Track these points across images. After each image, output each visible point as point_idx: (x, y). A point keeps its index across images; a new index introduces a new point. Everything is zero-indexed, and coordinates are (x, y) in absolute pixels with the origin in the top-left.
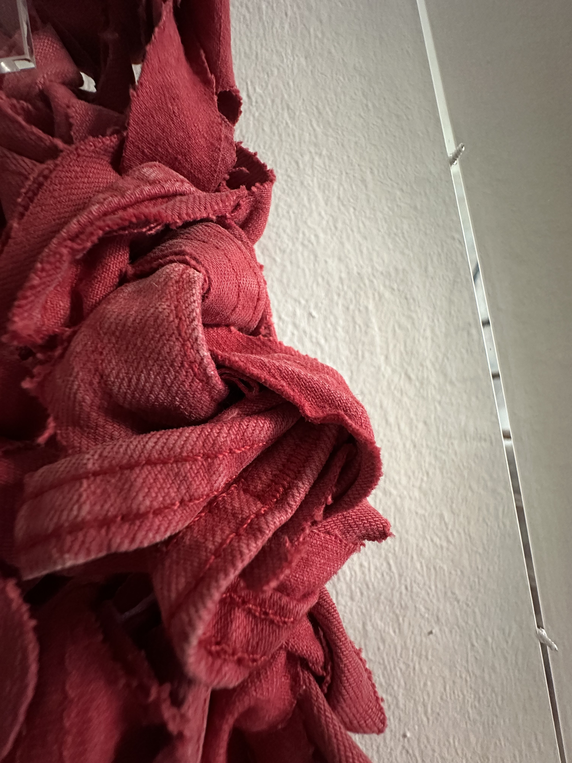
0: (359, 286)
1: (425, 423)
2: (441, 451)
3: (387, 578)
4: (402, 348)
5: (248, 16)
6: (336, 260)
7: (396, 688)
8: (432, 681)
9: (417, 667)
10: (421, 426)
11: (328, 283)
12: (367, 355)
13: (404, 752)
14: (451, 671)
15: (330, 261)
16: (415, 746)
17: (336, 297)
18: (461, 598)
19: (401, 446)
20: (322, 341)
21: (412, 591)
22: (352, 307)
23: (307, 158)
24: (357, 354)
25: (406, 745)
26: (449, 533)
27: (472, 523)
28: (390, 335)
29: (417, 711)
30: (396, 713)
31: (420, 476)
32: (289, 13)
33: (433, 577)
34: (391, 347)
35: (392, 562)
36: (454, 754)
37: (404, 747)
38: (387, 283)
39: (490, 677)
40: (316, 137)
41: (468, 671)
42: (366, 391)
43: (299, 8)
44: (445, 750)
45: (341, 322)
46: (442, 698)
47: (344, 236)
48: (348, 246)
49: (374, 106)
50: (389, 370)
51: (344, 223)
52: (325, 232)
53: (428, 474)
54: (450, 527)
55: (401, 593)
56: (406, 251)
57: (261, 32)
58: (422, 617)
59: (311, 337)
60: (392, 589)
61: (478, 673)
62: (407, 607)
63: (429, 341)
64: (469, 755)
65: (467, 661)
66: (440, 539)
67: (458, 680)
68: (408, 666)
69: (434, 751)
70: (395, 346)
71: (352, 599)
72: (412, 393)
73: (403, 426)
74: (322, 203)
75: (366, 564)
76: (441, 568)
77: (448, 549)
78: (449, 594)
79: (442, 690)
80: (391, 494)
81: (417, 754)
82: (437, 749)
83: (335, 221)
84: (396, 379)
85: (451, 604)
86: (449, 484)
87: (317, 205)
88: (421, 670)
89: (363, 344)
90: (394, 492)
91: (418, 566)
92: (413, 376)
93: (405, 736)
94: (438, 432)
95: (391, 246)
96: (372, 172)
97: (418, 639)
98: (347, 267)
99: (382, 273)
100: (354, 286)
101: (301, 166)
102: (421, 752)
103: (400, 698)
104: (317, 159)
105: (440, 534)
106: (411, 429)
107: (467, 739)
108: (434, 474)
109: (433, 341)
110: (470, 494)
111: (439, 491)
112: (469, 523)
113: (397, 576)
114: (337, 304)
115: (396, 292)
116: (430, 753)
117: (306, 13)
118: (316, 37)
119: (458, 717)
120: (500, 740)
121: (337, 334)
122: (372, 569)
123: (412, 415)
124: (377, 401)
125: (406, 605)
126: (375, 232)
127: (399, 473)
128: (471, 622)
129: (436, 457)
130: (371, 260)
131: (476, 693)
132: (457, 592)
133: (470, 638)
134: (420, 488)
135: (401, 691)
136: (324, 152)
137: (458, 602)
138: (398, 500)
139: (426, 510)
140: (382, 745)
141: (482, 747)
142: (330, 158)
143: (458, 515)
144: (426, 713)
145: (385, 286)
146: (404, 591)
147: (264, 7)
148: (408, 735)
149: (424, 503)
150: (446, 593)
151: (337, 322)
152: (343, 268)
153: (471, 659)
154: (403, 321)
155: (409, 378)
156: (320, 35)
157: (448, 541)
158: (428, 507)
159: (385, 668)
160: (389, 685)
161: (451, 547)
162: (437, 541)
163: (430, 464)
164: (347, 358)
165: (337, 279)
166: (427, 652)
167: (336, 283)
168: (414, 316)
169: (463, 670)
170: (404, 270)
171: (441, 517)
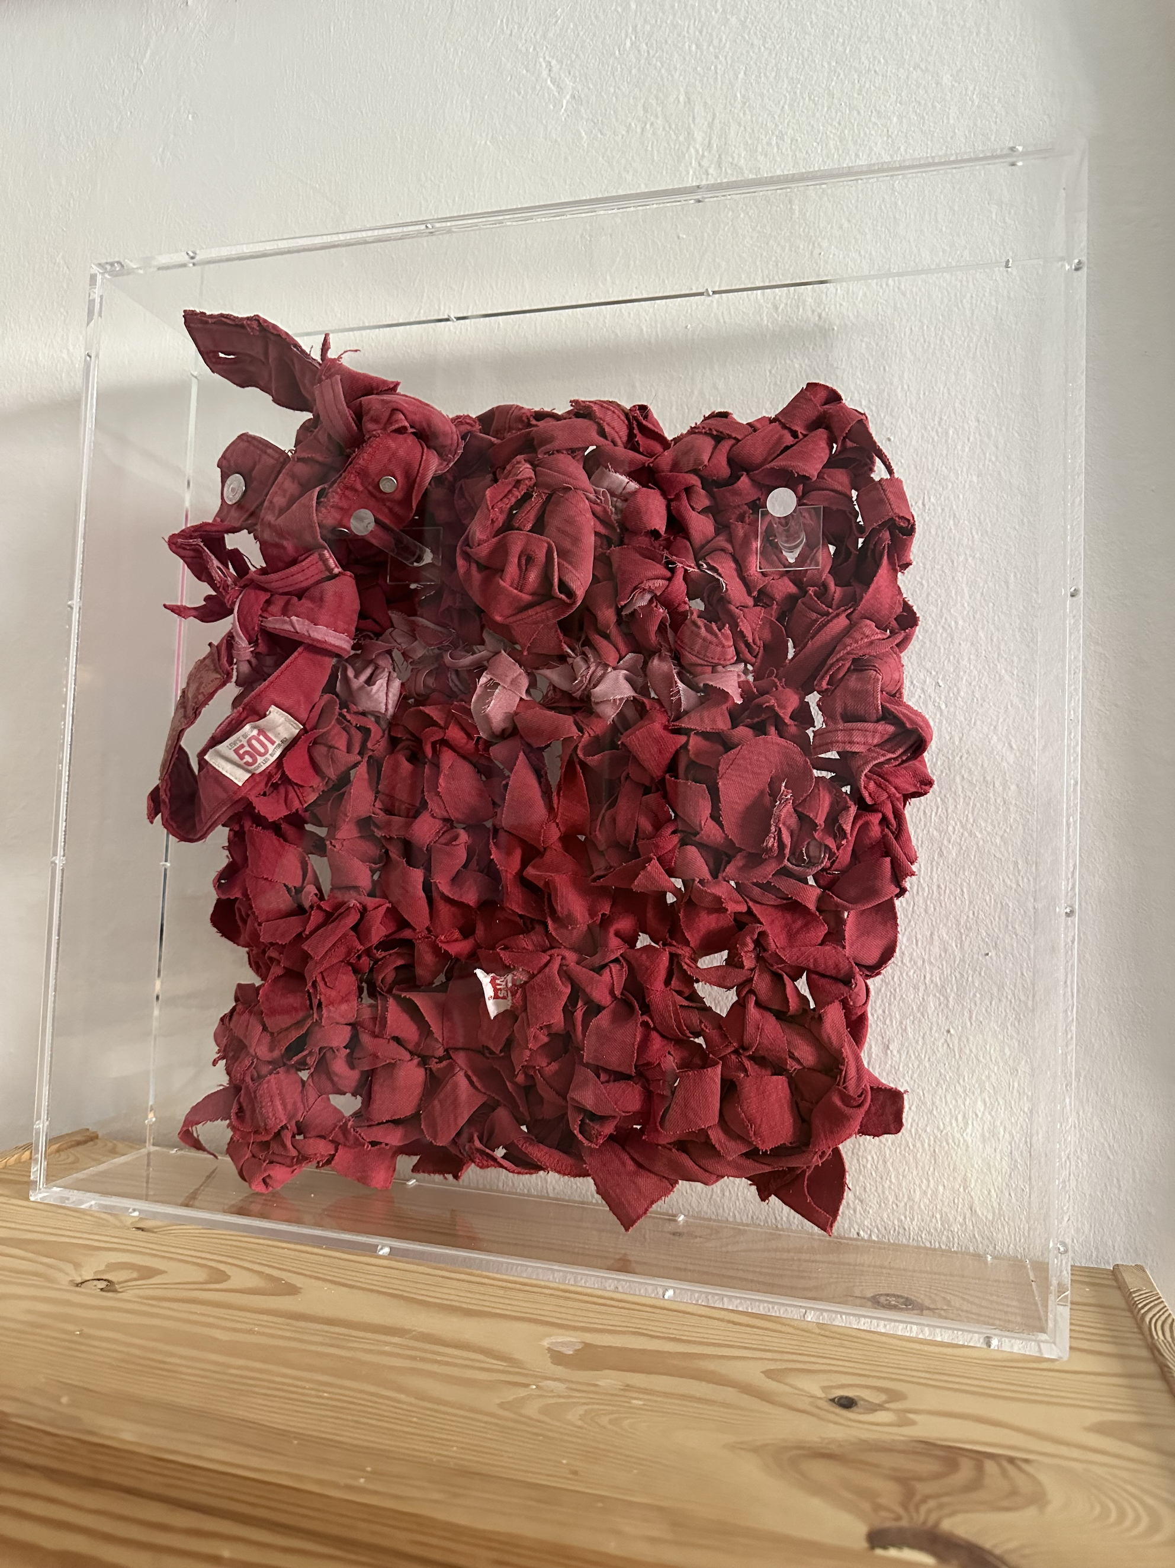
0: (984, 667)
3: (959, 902)
4: (1011, 723)
5: (936, 438)
6: (969, 644)
7: (949, 990)
8: (981, 995)
9: (970, 979)
10: (1013, 787)
11: (958, 661)
12: (979, 723)
13: (945, 1046)
14: (998, 989)
15: (963, 645)
16: (956, 1042)
17: (962, 673)
18: (1021, 934)
19: (992, 801)
20: (943, 707)
21: (978, 917)
22: (974, 683)
23: (962, 558)
24: (970, 721)
25: (949, 1040)
26: (1020, 878)
28: (1002, 711)
29: (963, 1014)
30: (945, 1012)
31: (1005, 827)
32: (971, 439)
33: (998, 910)
34: (1001, 720)
37: (946, 1041)
38: (1009, 668)
40: (973, 542)
42: (971, 751)
43: (980, 435)
44: (981, 1054)
45: (962, 693)
46: (986, 1011)
47: (980, 626)
48: (981, 634)
49: (1029, 521)
50: (995, 738)
51: (982, 614)
52: (964, 621)
53: (1011, 827)
54: (1022, 874)
55: (968, 917)
56: (1031, 645)
57: (945, 452)
58: (983, 940)
59: (935, 701)
60: (961, 912)
61: (1023, 998)
62: (971, 928)
64: (1001, 1064)
65: (1015, 986)
66: (1011, 881)
68: (962, 976)
69: (971, 1051)
70: (1004, 720)
71: (926, 912)
72: (1011, 760)
73: (997, 784)
74: (967, 596)
75: (943, 887)
76: (1007, 904)
77: (1016, 891)
78: (1010, 927)
79: (988, 1004)
80: (976, 836)
81: (956, 1049)
82: (974, 1050)
83: (975, 612)
84: (999, 747)
85: (1010, 936)
86: (1029, 839)
87: (962, 598)
88: (973, 982)
89: (977, 714)
90: (979, 836)
91: (988, 898)
92: (1014, 746)
93: (948, 1031)
94: (1028, 795)
95: (1019, 639)
96: (1015, 576)
97: (975, 956)
98: (977, 650)
100: (980, 667)
101: (955, 564)
102: (961, 1050)
103: (951, 1000)
104: (970, 560)
105: (1012, 877)
106: (1004, 789)
107: (1002, 1051)
108: (1017, 828)
111: (1019, 843)
113: (967, 902)
114: (962, 679)
115: (1015, 677)
116: (968, 1052)
117: (986, 439)
118: (990, 460)
119: (998, 1030)
121: (957, 703)
122: (948, 891)
124: (979, 761)
125: (971, 926)
126: (1007, 625)
127: (986, 821)
128: (1025, 955)
129: (1021, 815)
130: (999, 648)
131: (1018, 1014)
132: (1018, 927)
133: (1021, 967)
134: (1002, 837)
135: (953, 995)
136: (978, 555)
137: (1017, 935)
138: (981, 842)
139: (1003, 855)
140: (928, 1033)
141: (1014, 1061)
142: (982, 560)
144: (970, 1018)
145: (1006, 670)
146: (971, 916)
147: (951, 433)
148: (952, 1031)
149: (1003, 849)
150: (1007, 926)
151: (958, 693)
152: (973, 651)
153: (1019, 986)
154: (1016, 701)
155: (1011, 747)
156: (994, 459)
157: (1018, 885)
158: (1006, 854)
159: (943, 973)
160: (943, 987)
161: (1019, 889)
162: (1008, 882)
163: (1015, 819)
164: (961, 722)
165: (966, 659)
166: (981, 969)
167: (965, 662)
168: (1027, 698)
169: (1010, 992)
170: (1026, 660)
171: (1016, 864)
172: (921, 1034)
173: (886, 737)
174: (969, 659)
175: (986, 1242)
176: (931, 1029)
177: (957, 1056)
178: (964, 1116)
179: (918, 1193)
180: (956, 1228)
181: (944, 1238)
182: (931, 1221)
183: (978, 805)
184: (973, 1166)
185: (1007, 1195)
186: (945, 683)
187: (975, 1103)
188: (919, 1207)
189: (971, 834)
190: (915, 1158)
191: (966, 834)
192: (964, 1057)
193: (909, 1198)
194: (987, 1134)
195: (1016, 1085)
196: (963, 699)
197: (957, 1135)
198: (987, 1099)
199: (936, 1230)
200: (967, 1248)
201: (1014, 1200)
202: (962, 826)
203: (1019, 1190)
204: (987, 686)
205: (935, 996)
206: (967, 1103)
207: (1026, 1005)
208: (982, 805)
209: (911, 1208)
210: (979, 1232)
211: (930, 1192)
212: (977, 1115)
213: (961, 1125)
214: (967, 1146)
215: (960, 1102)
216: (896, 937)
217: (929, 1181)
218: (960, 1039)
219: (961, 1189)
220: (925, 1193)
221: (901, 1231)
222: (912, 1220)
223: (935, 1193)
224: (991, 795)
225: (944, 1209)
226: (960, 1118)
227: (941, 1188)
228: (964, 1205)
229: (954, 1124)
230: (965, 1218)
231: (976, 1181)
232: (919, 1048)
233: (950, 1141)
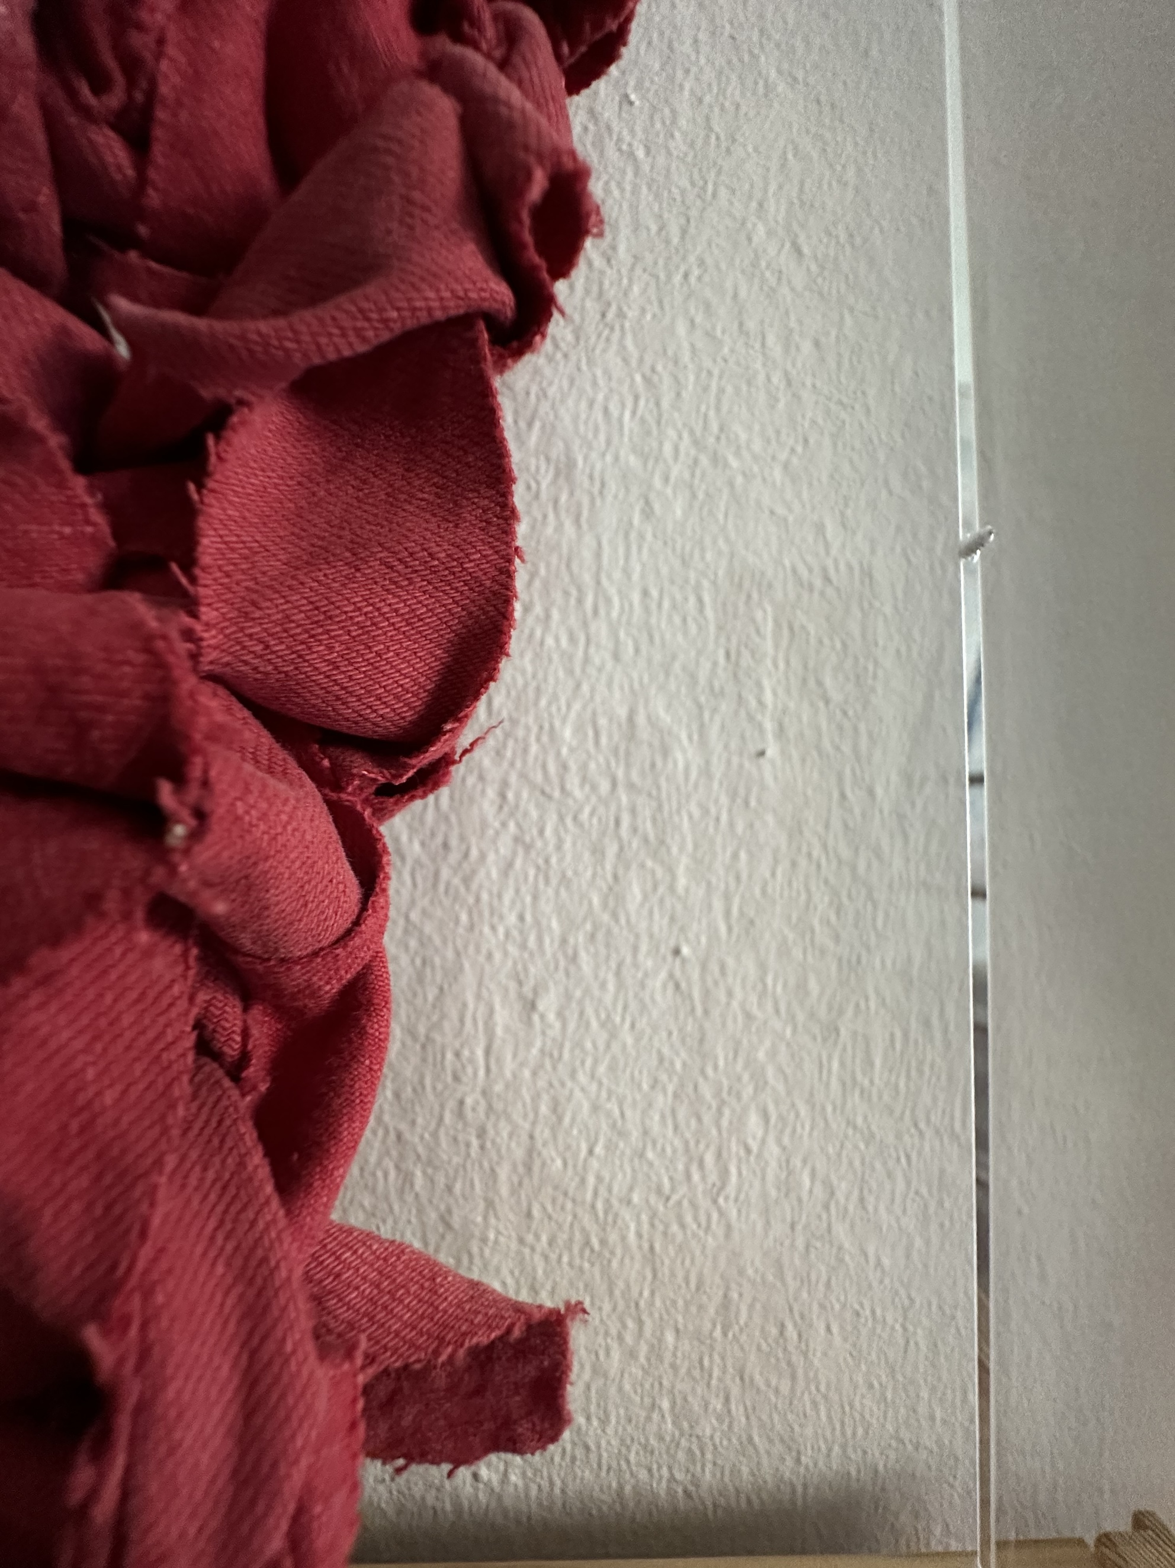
0: (729, 62)
1: (817, 344)
2: (840, 403)
3: (693, 629)
4: (794, 194)
6: (693, 5)
7: (675, 850)
8: (751, 855)
9: (724, 818)
10: (807, 346)
11: (670, 47)
12: (723, 192)
13: (671, 986)
14: (790, 837)
16: (696, 975)
17: (680, 74)
18: (836, 696)
19: (761, 378)
20: (640, 153)
21: (737, 664)
22: (708, 99)
24: (704, 189)
25: (678, 973)
26: (830, 562)
27: (880, 553)
28: (774, 165)
29: (710, 907)
30: (668, 904)
31: (791, 442)
33: (785, 642)
34: (773, 188)
35: (707, 598)
36: (769, 1006)
37: (671, 976)
38: (785, 66)
39: (869, 866)
41: (825, 846)
42: (709, 261)
44: (754, 999)
45: (683, 122)
46: (764, 892)
50: (761, 229)
53: (806, 441)
54: (834, 552)
55: (715, 664)
56: (833, 13)
58: (751, 719)
59: (619, 140)
60: (699, 653)
61: (846, 853)
62: (722, 692)
63: (850, 194)
64: (801, 1017)
65: (827, 826)
66: (810, 570)
67: (803, 862)
68: (706, 812)
69: (731, 995)
70: (780, 187)
71: (616, 657)
72: (799, 281)
73: (771, 340)
75: (655, 593)
76: (803, 627)
77: (822, 594)
78: (812, 683)
79: (768, 875)
80: (726, 465)
81: (696, 994)
82: (738, 992)
84: (772, 251)
85: (812, 704)
86: (846, 469)
88: (731, 825)
89: (719, 173)
90: (734, 463)
91: (758, 616)
92: (806, 250)
93: (677, 952)
94: (839, 364)
97: (735, 760)
98: (712, 20)
99: (778, 45)
100: (720, 61)
102: (706, 993)
103: (681, 871)
105: (809, 558)
106: (787, 349)
107: (802, 987)
108: (819, 444)
109: (857, 190)
110: (884, 494)
111: (825, 479)
112: (873, 552)
113: (712, 628)
114: (681, 87)
115: (800, 87)
116: (723, 998)
119: (791, 936)
120: (867, 999)
121: (672, 144)
122: (666, 604)
123: (793, 324)
124: (729, 285)
125: (722, 689)
127: (749, 428)
128: (846, 748)
129: (828, 412)
130: (761, 17)
131: (835, 893)
132: (828, 682)
133: (840, 779)
134: (786, 466)
135: (684, 860)
137: (827, 702)
138: (739, 480)
139: (790, 510)
140: (629, 960)
141: (830, 1009)
143: (854, 533)
144: (728, 913)
145: (780, 72)
146: (722, 660)
148: (685, 950)
149: (789, 495)
150: (804, 681)
151: (674, 121)
152: (704, 22)
153: (836, 824)
154: (806, 143)
155: (798, 250)
157: (827, 579)
158: (797, 506)
159: (660, 807)
160: (662, 842)
161: (830, 592)
162: (804, 573)
163: (813, 422)
164: (683, 192)
165: (689, 42)
166: (748, 791)
167: (687, 47)
168: (828, 135)
169: (815, 842)
170: (822, 48)
171: (820, 529)
172: (613, 965)
174: (696, 41)
175: (778, 1448)
176: (635, 949)
177: (699, 1011)
178: (719, 1155)
179: (616, 1355)
180: (705, 1427)
181: (681, 1456)
182: (649, 1418)
183: (729, 389)
184: (741, 1272)
185: (822, 1331)
186: (643, 98)
187: (741, 1120)
188: (620, 1389)
189: (716, 459)
190: (605, 1271)
191: (704, 461)
192: (716, 1013)
193: (595, 1371)
194: (773, 1193)
195: (835, 1065)
196: (685, 134)
197: (704, 1203)
198: (771, 1108)
199: (661, 1439)
200: (735, 1471)
201: (837, 1340)
202: (696, 442)
203: (848, 1315)
204: (738, 107)
205: (642, 866)
206: (725, 1122)
207: (854, 869)
208: (737, 390)
209: (603, 1394)
210: (762, 1425)
211: (643, 1349)
212: (748, 1150)
213: (713, 1177)
214: (729, 1228)
215: (707, 1118)
217: (640, 1323)
218: (704, 967)
219: (718, 1333)
220: (632, 1354)
221: (579, 1453)
222: (604, 1422)
223: (656, 1350)
224: (758, 365)
225: (679, 1386)
226: (709, 1159)
227: (670, 1337)
228: (724, 1370)
229: (696, 1177)
230: (727, 1400)
231: (751, 1307)
232: (608, 999)
233: (689, 1219)
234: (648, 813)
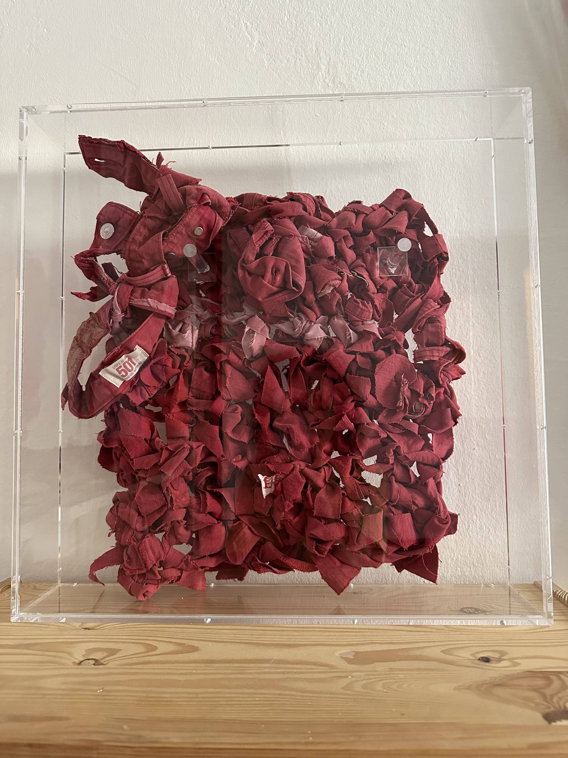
1: (483, 373)
2: (488, 384)
3: (461, 426)
4: (479, 345)
5: (440, 216)
6: (459, 309)
7: (458, 466)
8: (472, 467)
9: (468, 460)
10: (482, 373)
11: (455, 317)
13: (458, 492)
14: (480, 464)
15: (457, 310)
16: (463, 489)
17: (457, 323)
18: (488, 438)
21: (469, 433)
22: (462, 327)
23: (454, 271)
25: (460, 489)
26: (486, 414)
27: (496, 412)
29: (465, 477)
30: (458, 476)
31: (479, 391)
32: (456, 217)
33: (478, 429)
34: (475, 343)
35: (463, 420)
36: (477, 496)
37: (458, 489)
38: (477, 320)
39: (495, 470)
40: (459, 263)
41: (487, 466)
43: (460, 215)
44: (474, 494)
45: (457, 332)
46: (475, 474)
47: (463, 301)
48: (464, 305)
49: (482, 254)
51: (464, 296)
52: (457, 299)
53: (482, 391)
54: (487, 412)
55: (465, 432)
56: (486, 310)
57: (444, 223)
58: (472, 443)
60: (462, 430)
61: (490, 467)
63: (490, 344)
64: (483, 498)
65: (487, 462)
66: (483, 415)
67: (483, 469)
68: (464, 459)
69: (470, 493)
70: (476, 344)
72: (480, 361)
73: (475, 372)
74: (457, 288)
76: (482, 426)
77: (485, 420)
78: (483, 436)
79: (476, 471)
80: (467, 396)
81: (463, 493)
82: (471, 492)
83: (461, 295)
85: (484, 440)
86: (489, 396)
87: (455, 289)
88: (469, 462)
89: (464, 341)
90: (468, 396)
91: (473, 424)
92: (481, 355)
93: (459, 485)
94: (488, 377)
95: (480, 307)
96: (478, 279)
97: (469, 450)
98: (463, 312)
99: (475, 316)
100: (464, 320)
101: (451, 273)
102: (465, 493)
103: (460, 471)
104: (458, 272)
105: (483, 414)
106: (478, 374)
107: (483, 491)
108: (484, 392)
109: (491, 343)
110: (497, 401)
111: (485, 398)
112: (495, 412)
113: (465, 426)
114: (457, 325)
115: (480, 324)
116: (468, 493)
117: (462, 217)
118: (465, 227)
119: (481, 482)
120: (495, 494)
121: (455, 336)
123: (479, 369)
125: (467, 437)
126: (475, 301)
128: (490, 448)
129: (486, 386)
131: (489, 475)
132: (487, 436)
133: (489, 454)
134: (478, 396)
135: (460, 468)
136: (461, 269)
137: (486, 439)
138: (469, 399)
139: (479, 404)
140: (450, 486)
141: (488, 496)
142: (463, 272)
143: (491, 408)
144: (469, 478)
145: (476, 321)
146: (467, 432)
147: (447, 214)
148: (461, 485)
149: (478, 401)
150: (482, 436)
152: (461, 313)
153: (489, 462)
154: (481, 335)
155: (480, 356)
156: (466, 226)
157: (486, 417)
159: (456, 459)
160: (456, 465)
161: (487, 419)
162: (482, 416)
163: (483, 388)
165: (458, 316)
166: (472, 456)
167: (458, 318)
168: (485, 334)
169: (485, 465)
170: (484, 316)
171: (484, 408)
172: (448, 487)
173: (447, 353)
174: (460, 316)
175: (480, 578)
176: (452, 484)
177: (464, 496)
178: (468, 523)
179: (450, 560)
180: (467, 574)
181: (462, 579)
182: (456, 572)
183: (467, 382)
184: (473, 545)
185: (488, 556)
186: (450, 327)
187: (472, 516)
188: (451, 566)
189: (464, 395)
190: (447, 544)
191: (462, 395)
192: (467, 496)
193: (446, 563)
194: (478, 530)
195: (490, 507)
196: (458, 334)
197: (466, 532)
198: (478, 514)
199: (458, 575)
200: (472, 582)
201: (491, 558)
202: (461, 392)
203: (493, 553)
204: (468, 328)
205: (453, 469)
206: (469, 517)
207: (492, 470)
208: (468, 382)
209: (447, 567)
210: (477, 573)
211: (455, 559)
212: (474, 522)
213: (467, 527)
214: (470, 536)
215: (466, 516)
216: (453, 444)
217: (454, 554)
218: (464, 488)
219: (469, 556)
220: (453, 559)
221: (443, 578)
222: (448, 572)
223: (457, 559)
224: (472, 377)
225: (462, 566)
226: (466, 523)
227: (460, 556)
228: (470, 563)
229: (464, 527)
230: (471, 569)
231: (475, 551)
232: (447, 494)
233: (463, 535)
234: (453, 460)
